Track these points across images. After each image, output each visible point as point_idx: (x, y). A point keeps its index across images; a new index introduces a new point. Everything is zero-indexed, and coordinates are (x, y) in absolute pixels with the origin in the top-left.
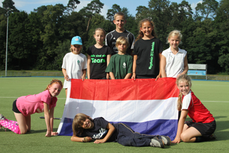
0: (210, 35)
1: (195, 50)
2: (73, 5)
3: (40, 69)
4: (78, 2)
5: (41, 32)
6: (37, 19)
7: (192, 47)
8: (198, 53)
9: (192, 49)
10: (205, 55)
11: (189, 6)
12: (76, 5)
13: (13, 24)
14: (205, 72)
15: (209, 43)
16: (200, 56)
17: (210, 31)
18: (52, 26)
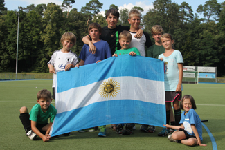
0: (216, 37)
1: (203, 52)
2: (68, 4)
3: (39, 71)
4: (73, 2)
5: (41, 32)
6: (36, 18)
7: (199, 49)
8: (206, 55)
9: (200, 52)
10: (213, 58)
11: (190, 8)
12: (71, 4)
13: (12, 23)
14: (215, 75)
15: (216, 46)
16: (208, 58)
17: (215, 34)
18: (53, 27)
